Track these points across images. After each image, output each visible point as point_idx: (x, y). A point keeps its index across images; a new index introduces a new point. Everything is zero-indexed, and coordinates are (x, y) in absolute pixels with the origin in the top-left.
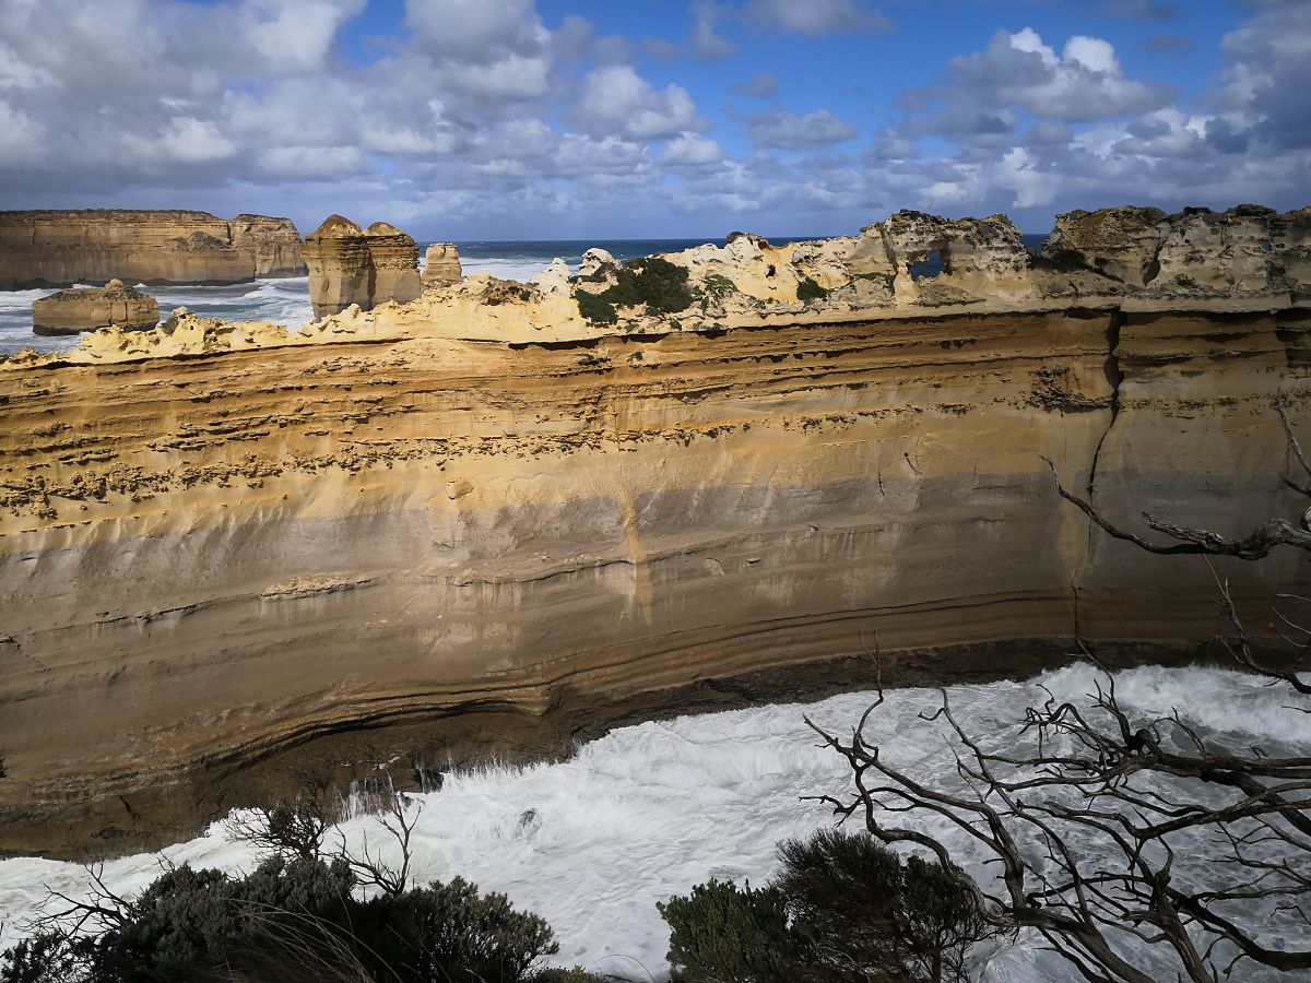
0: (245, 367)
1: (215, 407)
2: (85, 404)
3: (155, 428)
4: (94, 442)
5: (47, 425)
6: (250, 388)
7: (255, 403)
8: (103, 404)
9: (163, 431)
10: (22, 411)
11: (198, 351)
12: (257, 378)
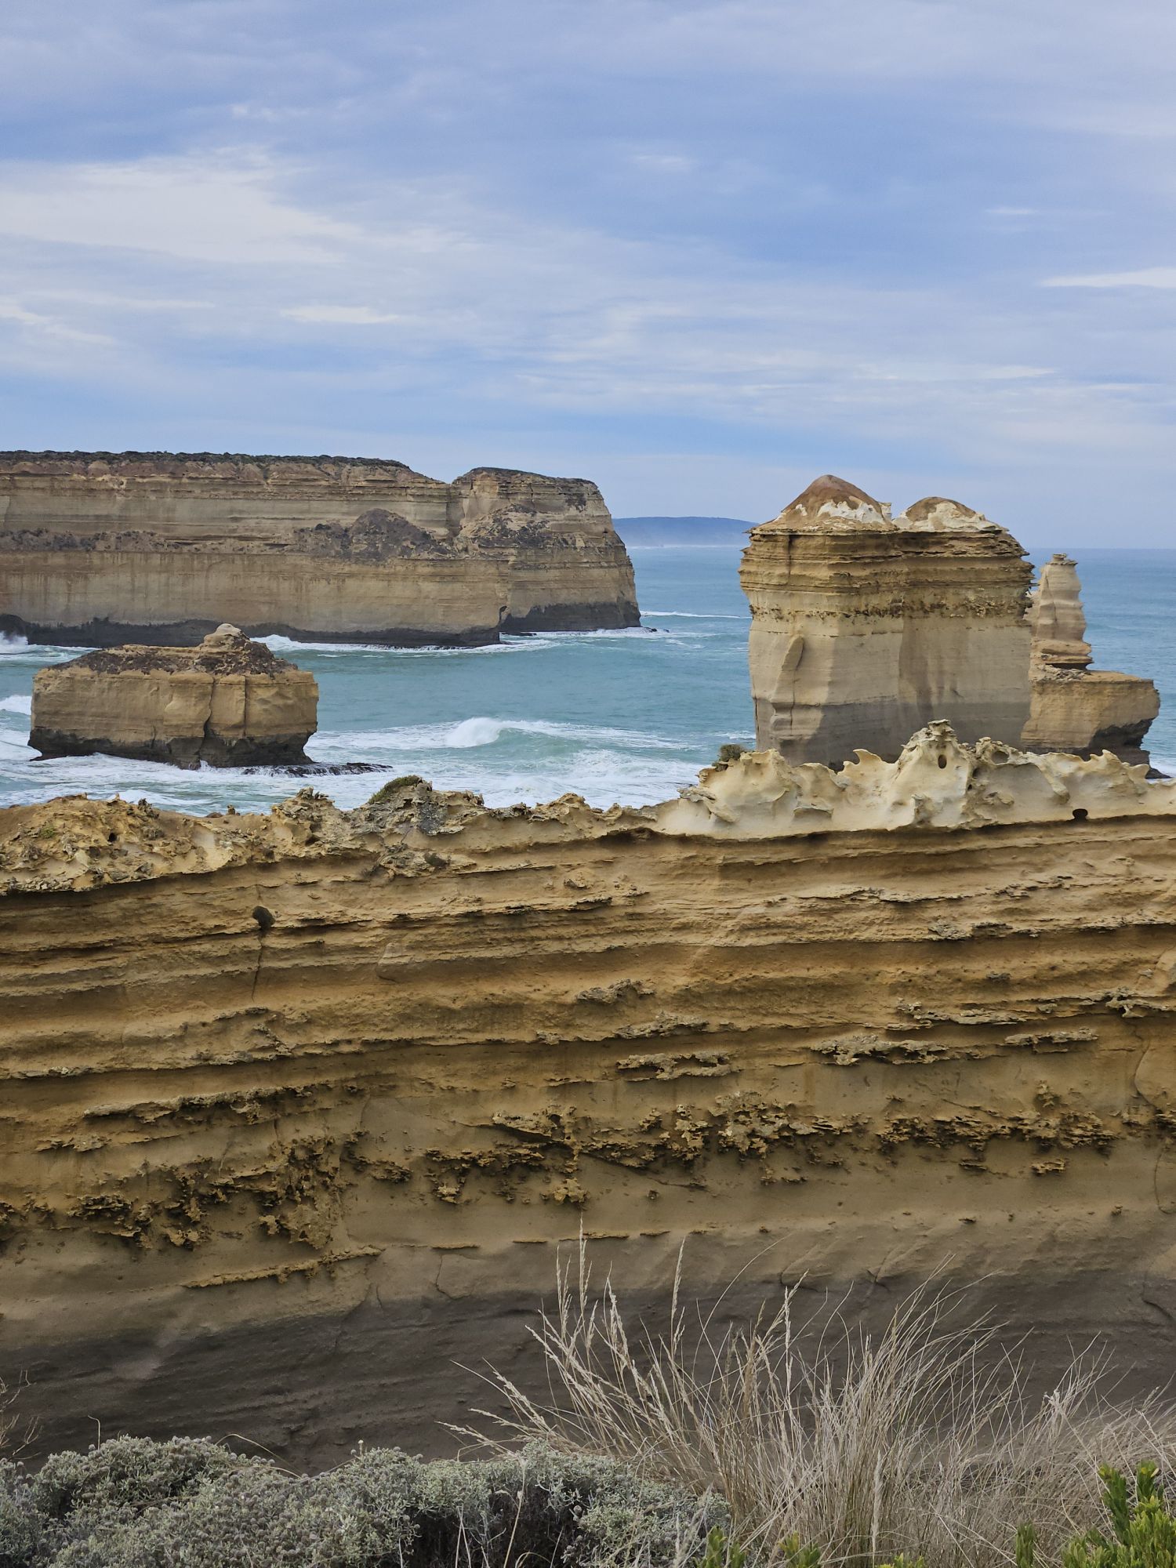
0: (1047, 865)
1: (981, 968)
2: (691, 938)
3: (837, 1010)
4: (698, 1033)
5: (606, 985)
6: (1066, 919)
7: (1072, 959)
8: (730, 940)
9: (855, 1017)
10: (554, 947)
11: (949, 819)
12: (1081, 897)
